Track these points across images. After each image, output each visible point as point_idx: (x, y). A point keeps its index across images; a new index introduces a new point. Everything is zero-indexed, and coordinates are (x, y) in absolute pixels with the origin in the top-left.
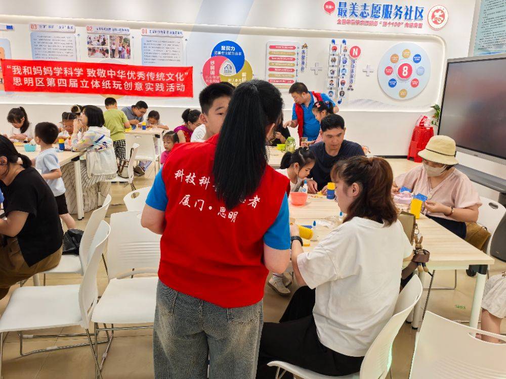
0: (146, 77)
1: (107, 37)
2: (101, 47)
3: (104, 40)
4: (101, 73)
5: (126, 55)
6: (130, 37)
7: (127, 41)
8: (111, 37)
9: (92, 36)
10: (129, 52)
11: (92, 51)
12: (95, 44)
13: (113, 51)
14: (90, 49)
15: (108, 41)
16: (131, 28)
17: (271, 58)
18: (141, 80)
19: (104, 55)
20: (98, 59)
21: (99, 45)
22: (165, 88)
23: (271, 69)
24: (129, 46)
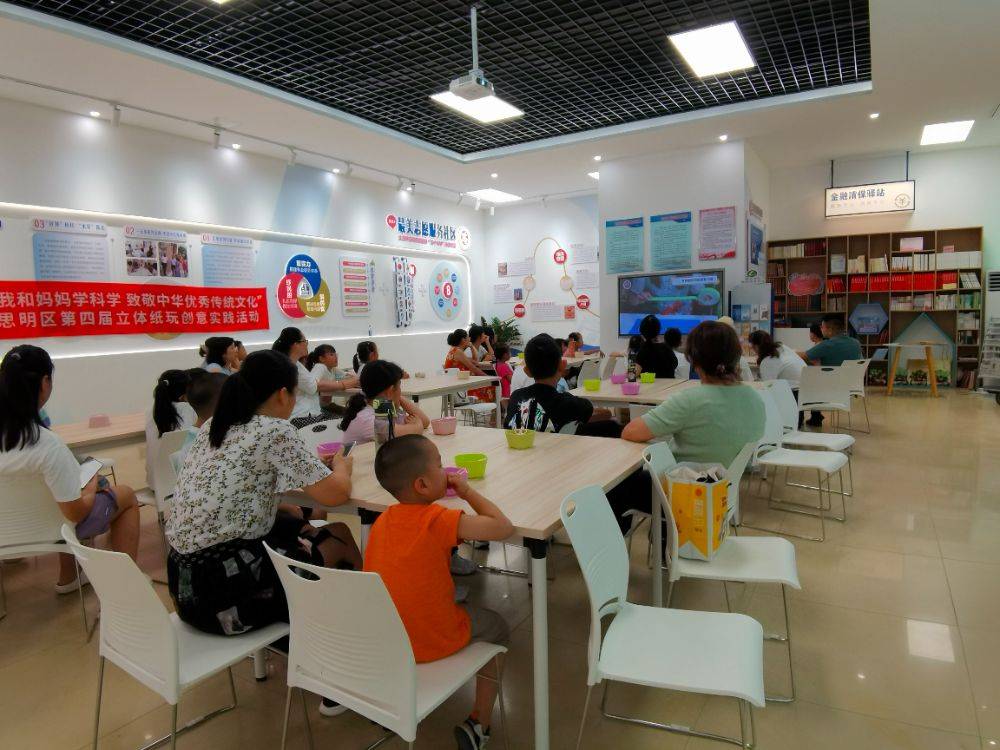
0: (210, 304)
1: (156, 244)
2: (146, 259)
3: (151, 249)
4: (148, 299)
5: (182, 272)
6: (186, 246)
7: (182, 250)
8: (160, 244)
9: (133, 243)
10: (185, 267)
11: (133, 266)
12: (138, 256)
13: (164, 266)
14: (129, 263)
15: (157, 251)
16: (188, 233)
17: (345, 277)
18: (203, 309)
19: (151, 272)
20: (143, 278)
21: (142, 256)
22: (236, 319)
23: (347, 290)
24: (185, 258)
